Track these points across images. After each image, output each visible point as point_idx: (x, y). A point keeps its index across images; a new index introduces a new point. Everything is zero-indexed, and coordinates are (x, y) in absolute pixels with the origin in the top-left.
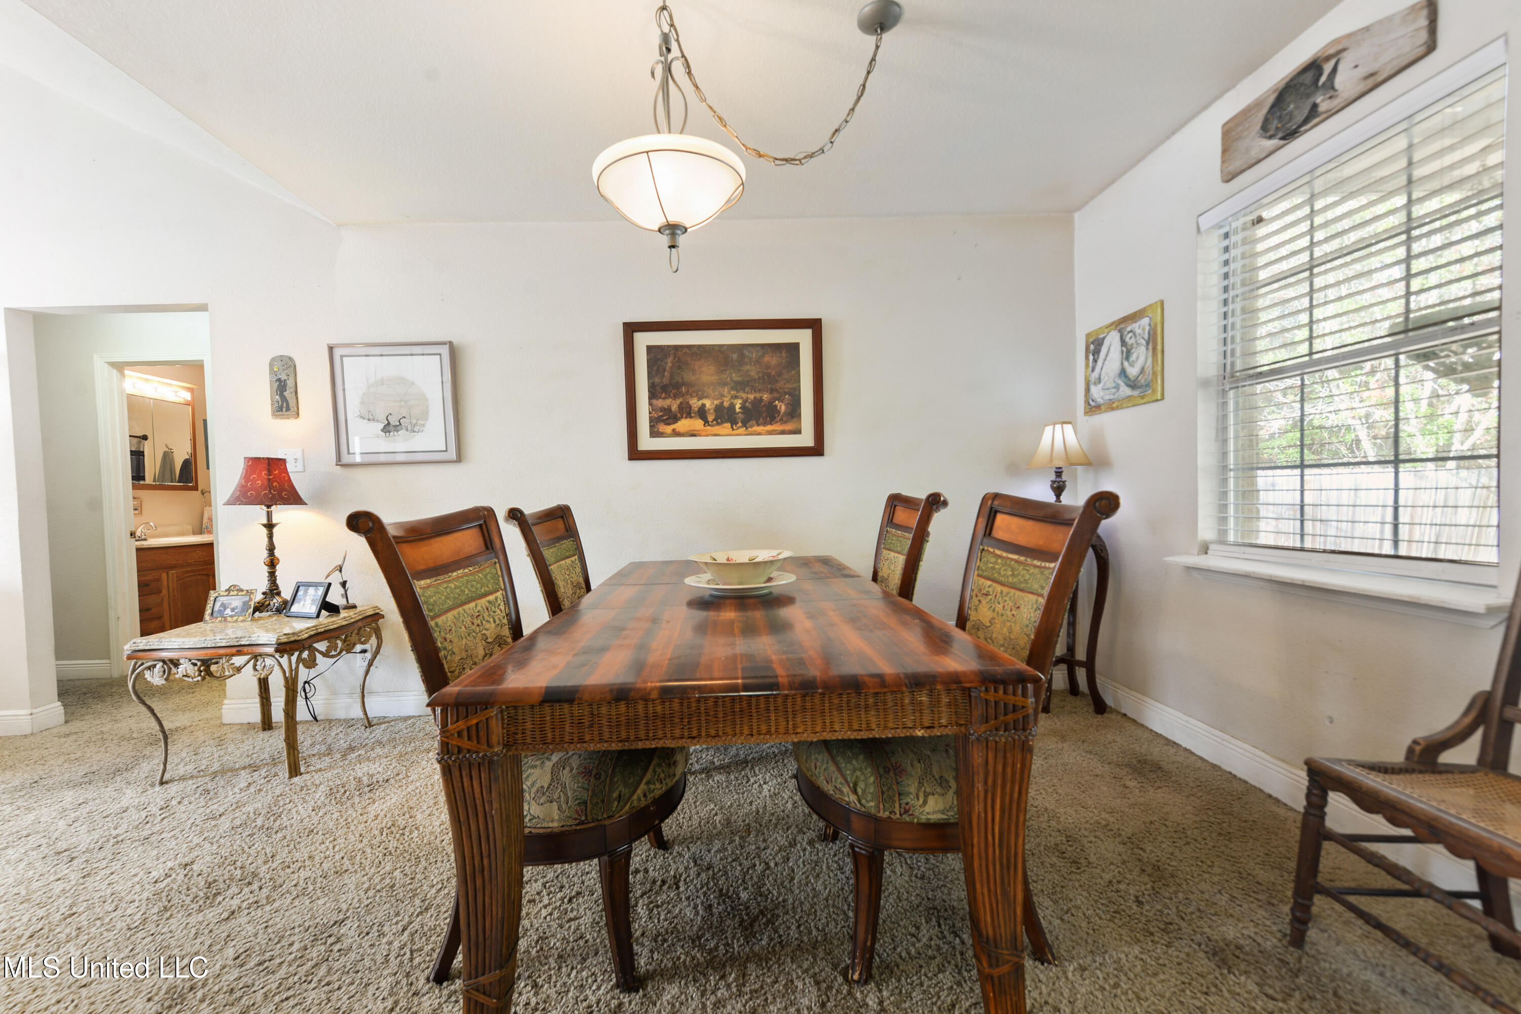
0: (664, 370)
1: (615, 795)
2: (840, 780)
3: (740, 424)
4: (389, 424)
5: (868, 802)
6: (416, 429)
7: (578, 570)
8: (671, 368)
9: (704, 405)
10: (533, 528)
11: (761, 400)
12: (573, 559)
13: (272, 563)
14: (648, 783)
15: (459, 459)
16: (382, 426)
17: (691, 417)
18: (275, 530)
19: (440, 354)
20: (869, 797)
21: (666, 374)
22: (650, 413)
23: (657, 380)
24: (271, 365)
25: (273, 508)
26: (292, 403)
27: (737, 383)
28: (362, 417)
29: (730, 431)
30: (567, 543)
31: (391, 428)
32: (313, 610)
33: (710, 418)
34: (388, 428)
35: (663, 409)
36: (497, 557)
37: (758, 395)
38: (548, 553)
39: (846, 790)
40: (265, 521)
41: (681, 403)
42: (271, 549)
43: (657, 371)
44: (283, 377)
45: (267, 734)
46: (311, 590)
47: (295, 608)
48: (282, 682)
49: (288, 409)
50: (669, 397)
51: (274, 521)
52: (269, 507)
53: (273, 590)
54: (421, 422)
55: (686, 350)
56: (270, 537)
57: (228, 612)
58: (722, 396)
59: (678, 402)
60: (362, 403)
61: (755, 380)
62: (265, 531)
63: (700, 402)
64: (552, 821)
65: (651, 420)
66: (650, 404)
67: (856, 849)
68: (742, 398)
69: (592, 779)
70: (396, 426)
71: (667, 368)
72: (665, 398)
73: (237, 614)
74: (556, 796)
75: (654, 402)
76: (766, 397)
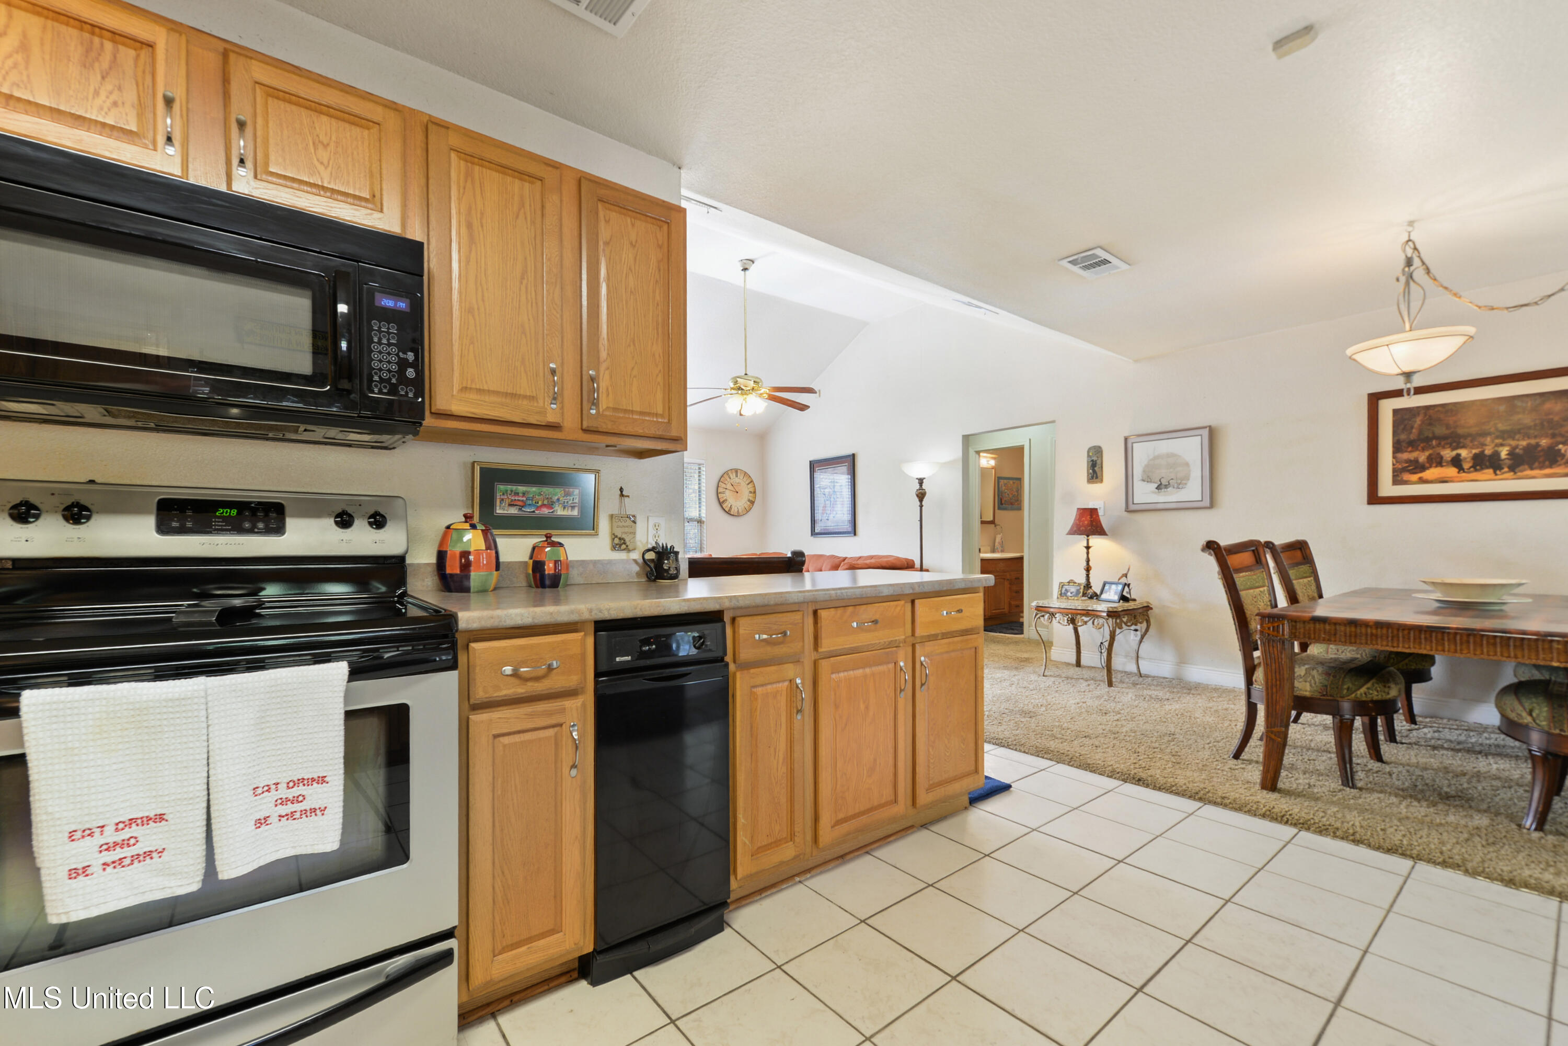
0: (1412, 428)
1: (1345, 687)
2: (1521, 708)
3: (1506, 469)
4: (1161, 484)
5: (1541, 721)
6: (1180, 486)
7: (1314, 587)
8: (1420, 425)
9: (1459, 455)
10: (1281, 555)
11: (1538, 445)
12: (1309, 579)
13: (1088, 569)
14: (1368, 689)
15: (1212, 505)
16: (1156, 485)
17: (1442, 466)
18: (1090, 550)
19: (1201, 435)
20: (1542, 718)
21: (1414, 431)
22: (1393, 465)
23: (1403, 437)
24: (1088, 452)
25: (1090, 537)
26: (1099, 474)
27: (1503, 432)
28: (1143, 480)
29: (1493, 476)
30: (1305, 568)
31: (1163, 486)
32: (1116, 598)
33: (1466, 466)
34: (1160, 487)
35: (1408, 461)
36: (1264, 568)
37: (1533, 442)
38: (1292, 573)
39: (1524, 714)
40: (1086, 545)
41: (1430, 455)
42: (1088, 561)
43: (1404, 429)
44: (1095, 458)
45: (1077, 669)
46: (1114, 587)
47: (1104, 596)
48: (1109, 632)
49: (1097, 478)
50: (1417, 449)
51: (1090, 545)
52: (1088, 536)
53: (1088, 586)
54: (1184, 482)
55: (1440, 409)
56: (1088, 553)
57: (1069, 594)
58: (1483, 445)
59: (1427, 453)
60: (1144, 471)
61: (1530, 428)
62: (1085, 550)
63: (1454, 453)
64: (1306, 691)
65: (1394, 470)
66: (1394, 457)
67: (1533, 753)
68: (1509, 445)
69: (1331, 677)
70: (1166, 485)
71: (1416, 426)
72: (1410, 452)
73: (1074, 596)
74: (1309, 680)
75: (1399, 455)
76: (1544, 442)
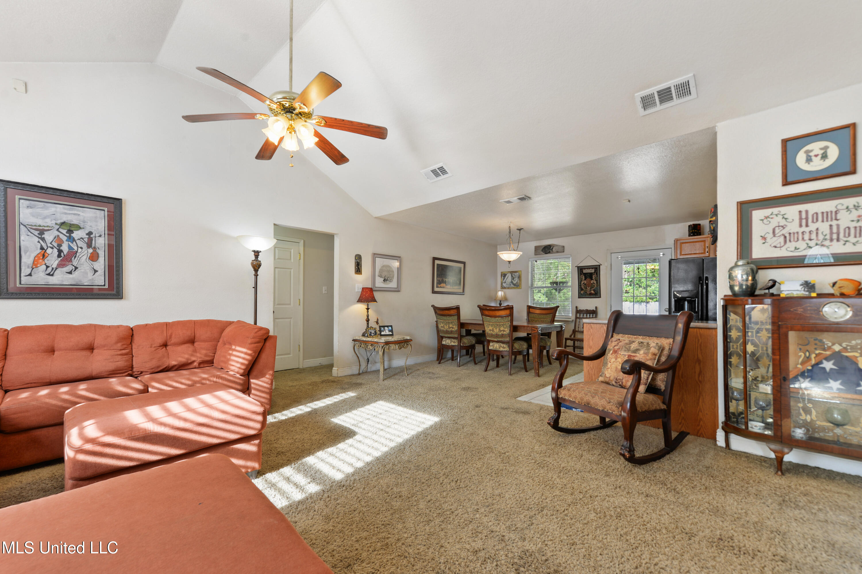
6: (391, 281)
8: (442, 270)
13: (368, 320)
15: (400, 290)
16: (383, 279)
19: (398, 260)
23: (438, 273)
28: (379, 276)
34: (385, 280)
35: (439, 281)
40: (367, 307)
42: (368, 316)
43: (437, 270)
44: (358, 261)
47: (383, 333)
49: (359, 271)
50: (441, 277)
55: (445, 266)
56: (368, 312)
60: (380, 272)
62: (366, 310)
65: (437, 283)
66: (436, 279)
